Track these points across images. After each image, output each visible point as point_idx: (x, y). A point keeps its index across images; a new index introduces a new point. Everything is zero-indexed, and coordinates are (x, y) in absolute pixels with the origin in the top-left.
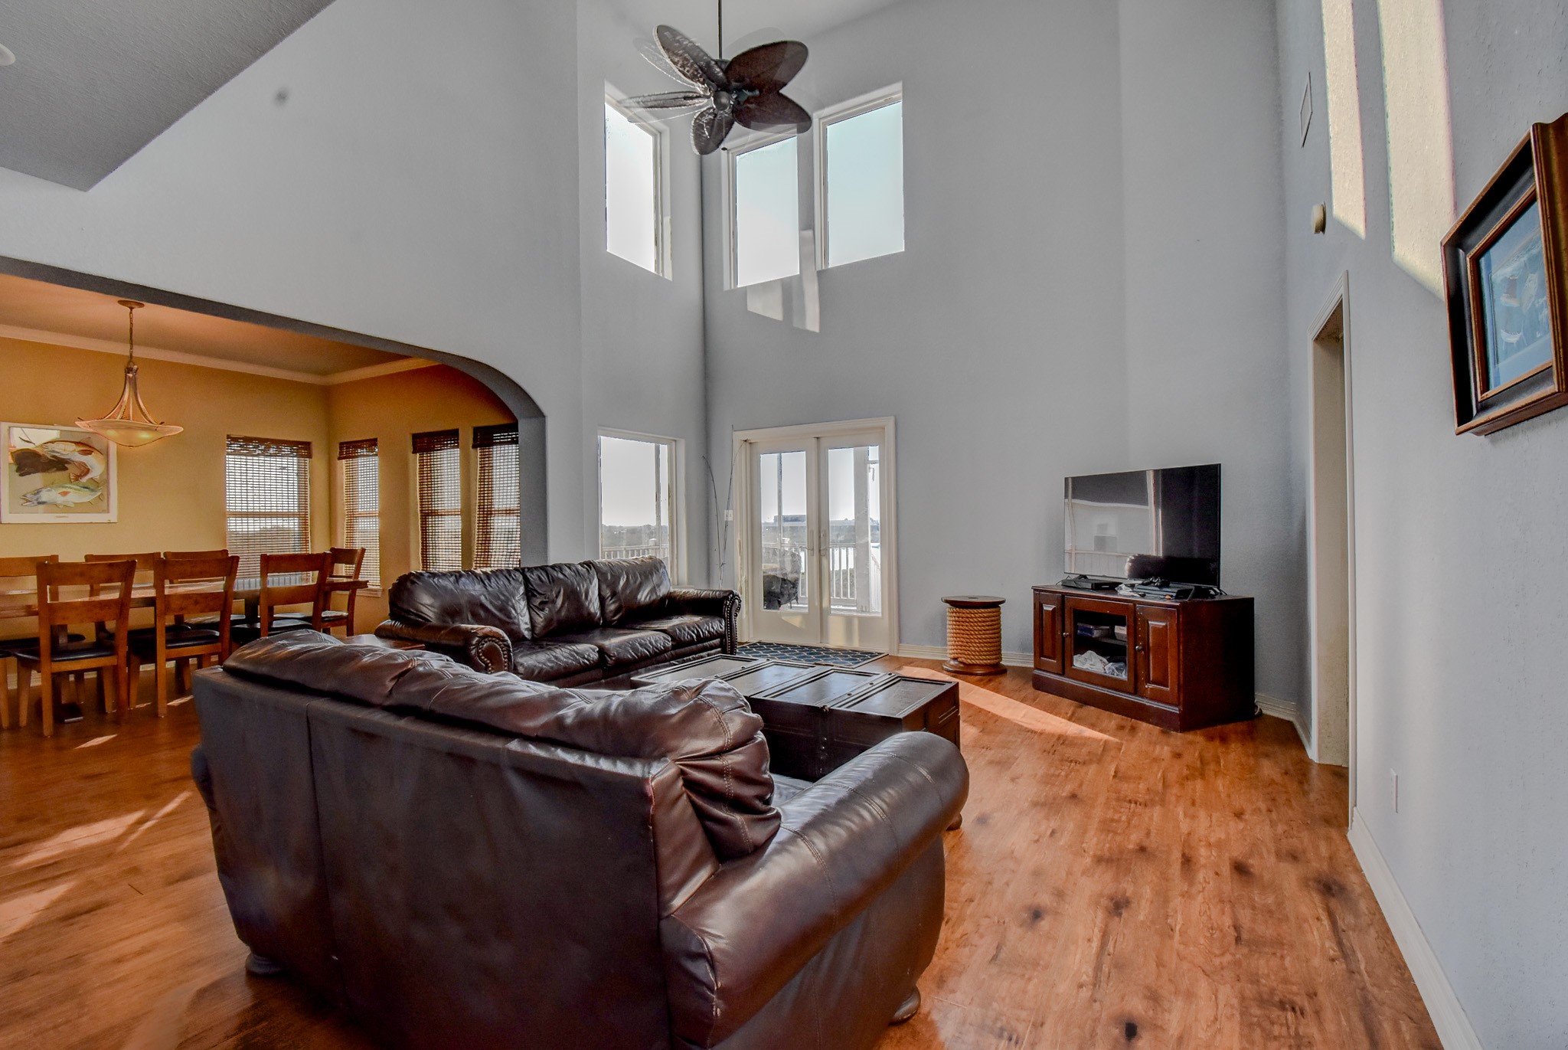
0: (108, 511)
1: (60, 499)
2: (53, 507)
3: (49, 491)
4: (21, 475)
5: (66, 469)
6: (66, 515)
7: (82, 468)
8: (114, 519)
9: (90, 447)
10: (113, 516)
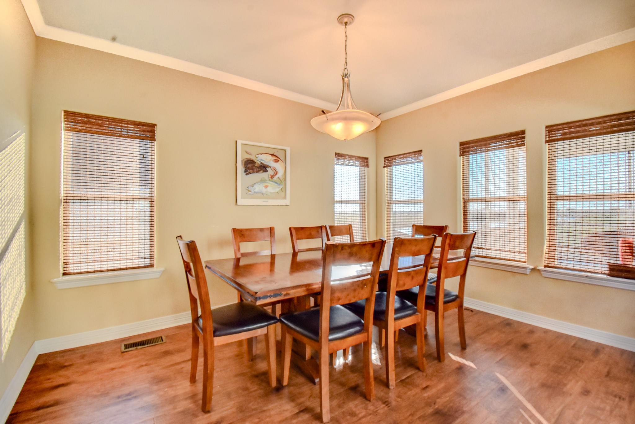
0: (285, 198)
1: (264, 190)
2: (262, 195)
3: (259, 185)
4: (246, 174)
5: (267, 171)
6: (266, 200)
7: (274, 171)
8: (288, 204)
9: (278, 158)
10: (287, 202)
